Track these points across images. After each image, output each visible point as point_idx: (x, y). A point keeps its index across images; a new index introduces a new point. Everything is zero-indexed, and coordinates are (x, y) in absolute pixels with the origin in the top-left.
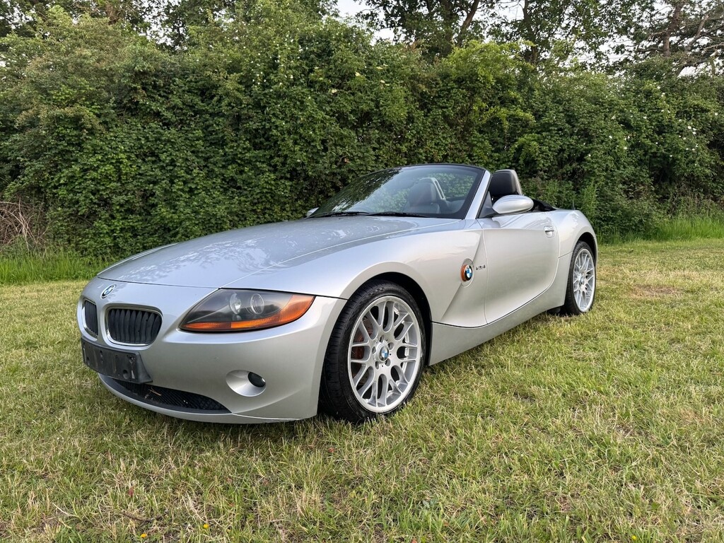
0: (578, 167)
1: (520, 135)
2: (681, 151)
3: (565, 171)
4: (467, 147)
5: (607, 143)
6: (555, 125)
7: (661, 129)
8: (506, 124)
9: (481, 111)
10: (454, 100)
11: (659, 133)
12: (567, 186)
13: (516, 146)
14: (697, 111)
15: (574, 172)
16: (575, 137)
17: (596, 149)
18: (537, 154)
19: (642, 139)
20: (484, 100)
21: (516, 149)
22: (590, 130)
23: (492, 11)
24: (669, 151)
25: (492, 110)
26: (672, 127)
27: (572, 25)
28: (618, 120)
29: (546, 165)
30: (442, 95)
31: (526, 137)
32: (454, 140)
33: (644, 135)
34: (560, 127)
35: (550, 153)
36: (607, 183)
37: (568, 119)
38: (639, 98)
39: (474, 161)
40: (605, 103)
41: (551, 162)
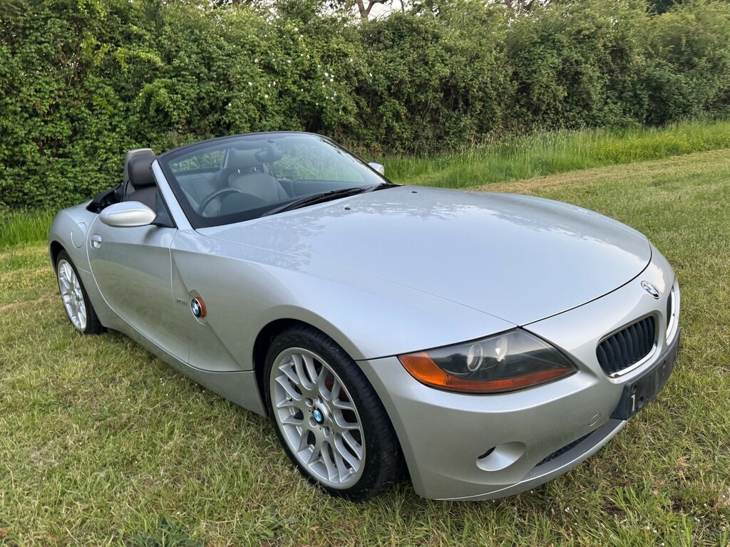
0: (221, 118)
1: (150, 81)
3: (207, 122)
4: (84, 95)
5: (248, 90)
7: (309, 75)
8: (126, 67)
9: (93, 49)
10: (52, 32)
11: (306, 79)
13: (142, 94)
14: (340, 56)
15: (217, 124)
17: (237, 97)
18: (167, 104)
19: (288, 86)
21: (144, 97)
22: (230, 75)
25: (107, 47)
28: (260, 64)
29: (183, 116)
30: (35, 26)
31: (155, 83)
32: (63, 85)
33: (290, 81)
35: (184, 103)
37: (206, 62)
38: (284, 39)
39: (96, 112)
40: (247, 43)
41: (188, 113)
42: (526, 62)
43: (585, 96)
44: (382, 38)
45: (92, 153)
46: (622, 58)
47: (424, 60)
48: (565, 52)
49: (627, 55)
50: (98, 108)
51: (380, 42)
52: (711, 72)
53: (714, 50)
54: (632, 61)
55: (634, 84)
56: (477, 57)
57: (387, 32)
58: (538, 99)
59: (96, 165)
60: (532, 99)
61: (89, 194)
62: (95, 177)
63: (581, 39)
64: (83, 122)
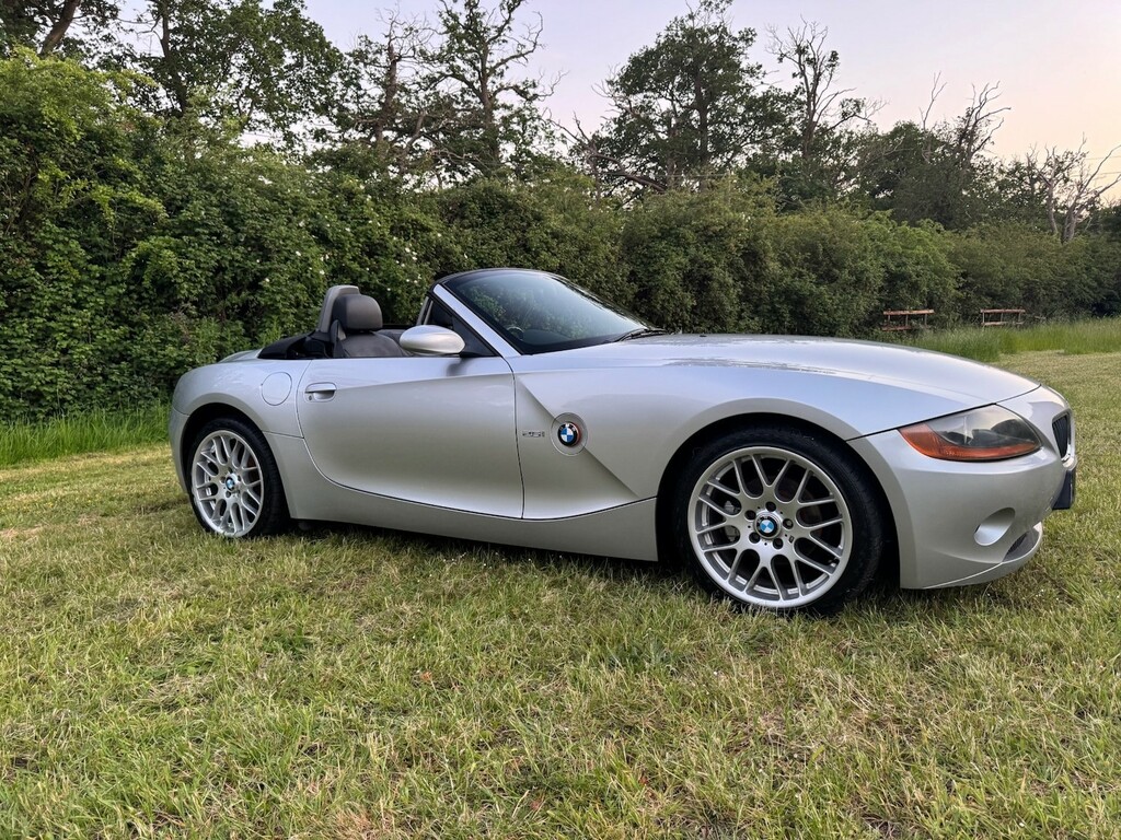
0: (251, 298)
1: (143, 237)
2: (401, 283)
3: (228, 303)
4: (32, 250)
5: (293, 262)
6: (206, 226)
7: (372, 249)
8: (110, 215)
9: (57, 185)
11: (370, 255)
12: (234, 328)
13: (133, 255)
14: (416, 229)
15: (245, 307)
16: (241, 249)
17: (277, 270)
18: (175, 272)
19: (347, 262)
20: (64, 167)
21: (135, 260)
22: (266, 239)
23: (105, 32)
24: (385, 282)
25: (81, 184)
26: (386, 248)
27: (245, 84)
28: (308, 229)
29: (195, 292)
31: (152, 240)
33: (349, 256)
34: (215, 229)
35: (198, 273)
36: (299, 327)
37: (228, 218)
38: (337, 199)
39: (51, 277)
40: (287, 199)
41: (202, 287)
42: (645, 260)
43: (717, 307)
44: (467, 213)
45: (43, 338)
46: (755, 263)
47: (524, 246)
48: (692, 250)
49: (761, 260)
50: (55, 271)
51: (463, 218)
52: (855, 287)
53: (854, 261)
54: (767, 267)
55: (771, 295)
56: (587, 249)
57: (473, 205)
58: (663, 308)
59: (51, 355)
60: (655, 307)
61: (38, 400)
62: (51, 374)
63: (709, 236)
64: (29, 290)
